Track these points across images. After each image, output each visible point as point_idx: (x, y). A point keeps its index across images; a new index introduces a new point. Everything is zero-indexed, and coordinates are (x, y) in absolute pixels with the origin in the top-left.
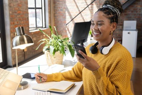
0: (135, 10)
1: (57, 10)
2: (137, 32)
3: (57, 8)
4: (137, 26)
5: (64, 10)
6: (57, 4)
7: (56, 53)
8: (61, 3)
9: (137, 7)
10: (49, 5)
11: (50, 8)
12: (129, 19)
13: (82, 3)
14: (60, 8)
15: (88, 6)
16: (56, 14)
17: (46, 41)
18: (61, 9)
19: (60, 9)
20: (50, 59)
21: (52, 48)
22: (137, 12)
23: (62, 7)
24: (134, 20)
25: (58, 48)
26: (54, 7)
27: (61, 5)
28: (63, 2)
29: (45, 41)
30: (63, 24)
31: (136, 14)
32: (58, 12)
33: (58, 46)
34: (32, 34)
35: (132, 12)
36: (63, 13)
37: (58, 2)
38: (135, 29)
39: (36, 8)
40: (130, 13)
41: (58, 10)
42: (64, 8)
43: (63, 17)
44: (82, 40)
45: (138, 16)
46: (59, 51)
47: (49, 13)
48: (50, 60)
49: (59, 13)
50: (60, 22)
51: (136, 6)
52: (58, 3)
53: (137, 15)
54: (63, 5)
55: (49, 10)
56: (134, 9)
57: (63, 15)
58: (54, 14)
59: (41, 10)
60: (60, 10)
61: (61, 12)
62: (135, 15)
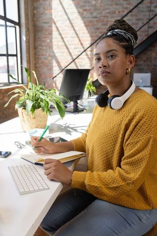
0: (149, 59)
1: (38, 58)
2: (152, 88)
3: (40, 56)
4: (152, 81)
5: (50, 58)
6: (38, 50)
7: (35, 112)
8: (45, 48)
9: (151, 54)
10: (27, 51)
11: (28, 56)
12: (141, 71)
13: (74, 49)
14: (43, 55)
15: (85, 51)
16: (37, 64)
17: (21, 92)
18: (45, 57)
19: (43, 57)
20: (26, 120)
21: (30, 104)
22: (151, 61)
23: (46, 55)
24: (147, 72)
25: (40, 103)
26: (35, 54)
27: (45, 51)
28: (48, 48)
29: (19, 93)
30: (48, 79)
31: (150, 64)
32: (40, 62)
33: (39, 101)
34: (3, 91)
35: (145, 61)
36: (48, 62)
37: (40, 47)
38: (149, 85)
39: (8, 55)
40: (142, 62)
41: (41, 58)
42: (50, 56)
43: (48, 68)
44: (75, 96)
45: (153, 67)
46: (41, 108)
47: (27, 62)
48: (27, 122)
49: (42, 62)
50: (43, 76)
51: (149, 53)
52: (41, 49)
53: (151, 66)
54: (48, 51)
55: (28, 58)
56: (147, 58)
57: (48, 66)
58: (35, 64)
59: (15, 57)
60: (43, 59)
61: (45, 61)
62: (148, 65)
